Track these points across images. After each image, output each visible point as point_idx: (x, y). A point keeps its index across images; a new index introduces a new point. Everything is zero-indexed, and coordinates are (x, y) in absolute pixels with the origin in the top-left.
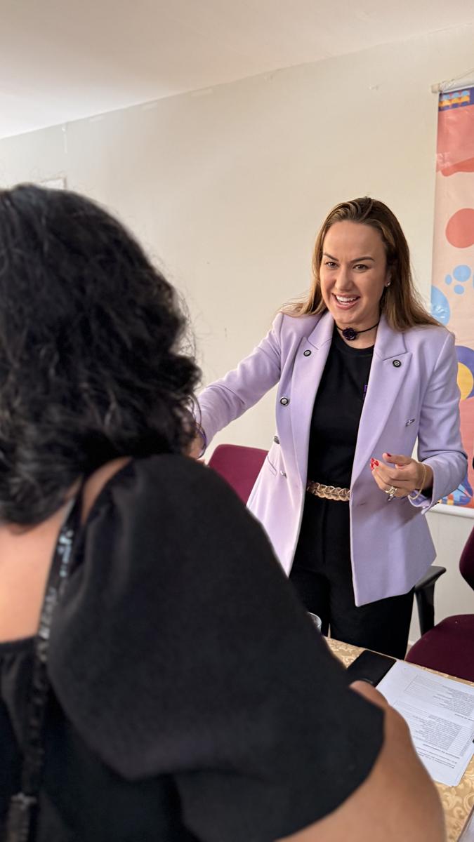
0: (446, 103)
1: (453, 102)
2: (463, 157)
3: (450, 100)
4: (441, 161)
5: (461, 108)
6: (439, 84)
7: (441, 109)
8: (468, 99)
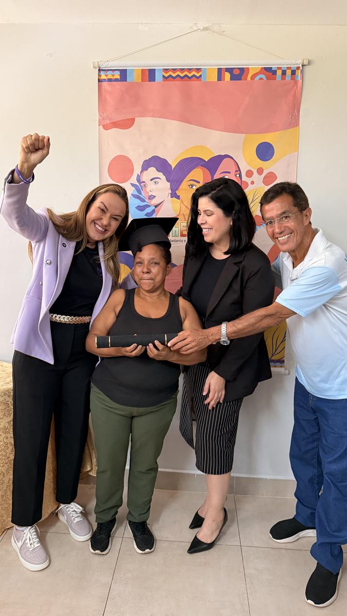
0: (103, 77)
1: (109, 77)
2: (118, 118)
3: (107, 76)
4: (102, 118)
5: (114, 82)
6: (98, 62)
7: (99, 81)
8: (119, 77)
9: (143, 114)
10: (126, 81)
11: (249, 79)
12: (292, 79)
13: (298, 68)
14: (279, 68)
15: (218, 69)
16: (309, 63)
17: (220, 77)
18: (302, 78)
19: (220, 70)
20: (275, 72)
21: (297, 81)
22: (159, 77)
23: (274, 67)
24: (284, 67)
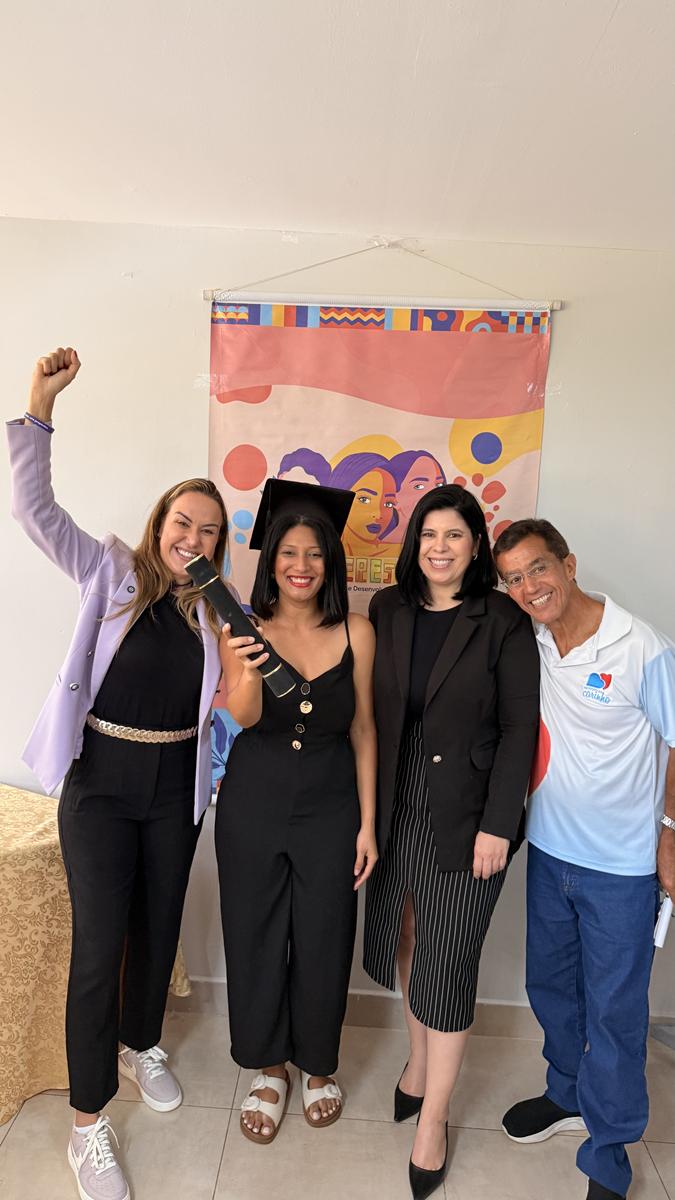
0: (220, 315)
1: (230, 316)
2: (243, 384)
3: (226, 314)
4: (215, 383)
5: (238, 326)
6: (213, 291)
7: (214, 321)
8: (246, 317)
9: (284, 381)
10: (258, 324)
11: (463, 328)
12: (533, 332)
13: (544, 315)
14: (513, 314)
15: (413, 311)
16: (562, 308)
17: (415, 324)
18: (551, 330)
19: (415, 313)
20: (505, 321)
21: (542, 335)
22: (313, 320)
23: (505, 312)
24: (521, 311)
